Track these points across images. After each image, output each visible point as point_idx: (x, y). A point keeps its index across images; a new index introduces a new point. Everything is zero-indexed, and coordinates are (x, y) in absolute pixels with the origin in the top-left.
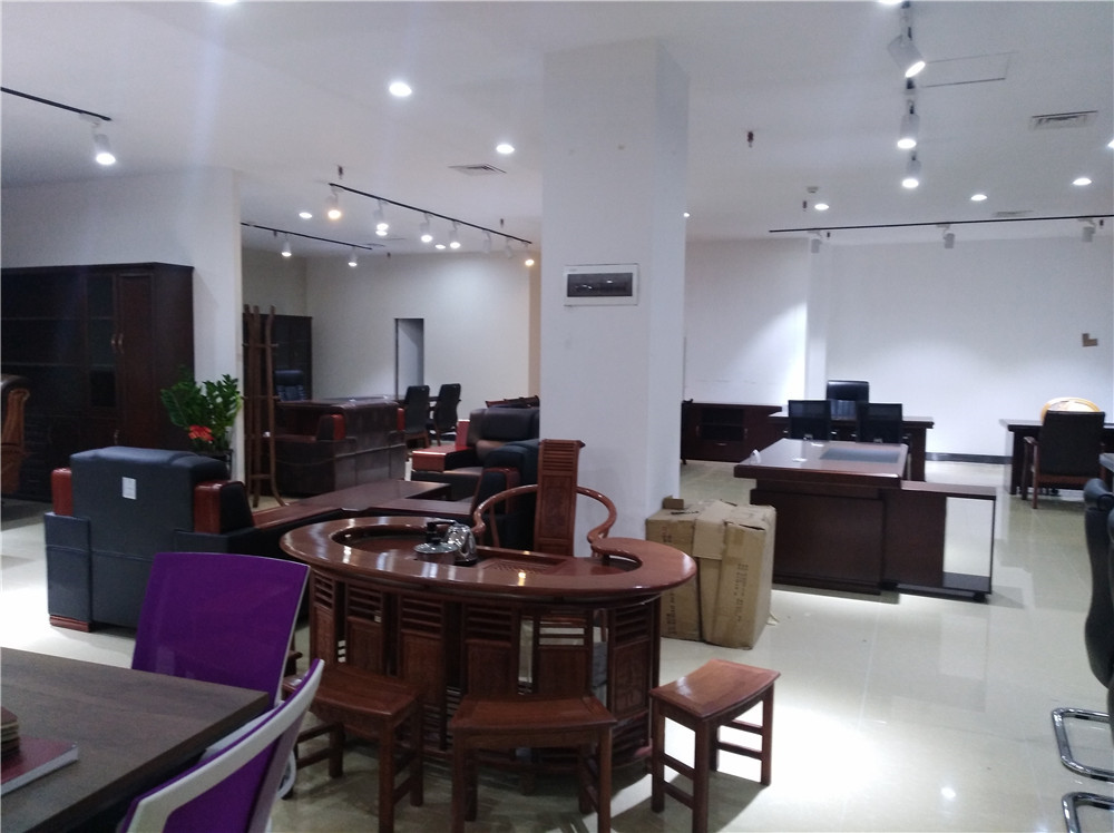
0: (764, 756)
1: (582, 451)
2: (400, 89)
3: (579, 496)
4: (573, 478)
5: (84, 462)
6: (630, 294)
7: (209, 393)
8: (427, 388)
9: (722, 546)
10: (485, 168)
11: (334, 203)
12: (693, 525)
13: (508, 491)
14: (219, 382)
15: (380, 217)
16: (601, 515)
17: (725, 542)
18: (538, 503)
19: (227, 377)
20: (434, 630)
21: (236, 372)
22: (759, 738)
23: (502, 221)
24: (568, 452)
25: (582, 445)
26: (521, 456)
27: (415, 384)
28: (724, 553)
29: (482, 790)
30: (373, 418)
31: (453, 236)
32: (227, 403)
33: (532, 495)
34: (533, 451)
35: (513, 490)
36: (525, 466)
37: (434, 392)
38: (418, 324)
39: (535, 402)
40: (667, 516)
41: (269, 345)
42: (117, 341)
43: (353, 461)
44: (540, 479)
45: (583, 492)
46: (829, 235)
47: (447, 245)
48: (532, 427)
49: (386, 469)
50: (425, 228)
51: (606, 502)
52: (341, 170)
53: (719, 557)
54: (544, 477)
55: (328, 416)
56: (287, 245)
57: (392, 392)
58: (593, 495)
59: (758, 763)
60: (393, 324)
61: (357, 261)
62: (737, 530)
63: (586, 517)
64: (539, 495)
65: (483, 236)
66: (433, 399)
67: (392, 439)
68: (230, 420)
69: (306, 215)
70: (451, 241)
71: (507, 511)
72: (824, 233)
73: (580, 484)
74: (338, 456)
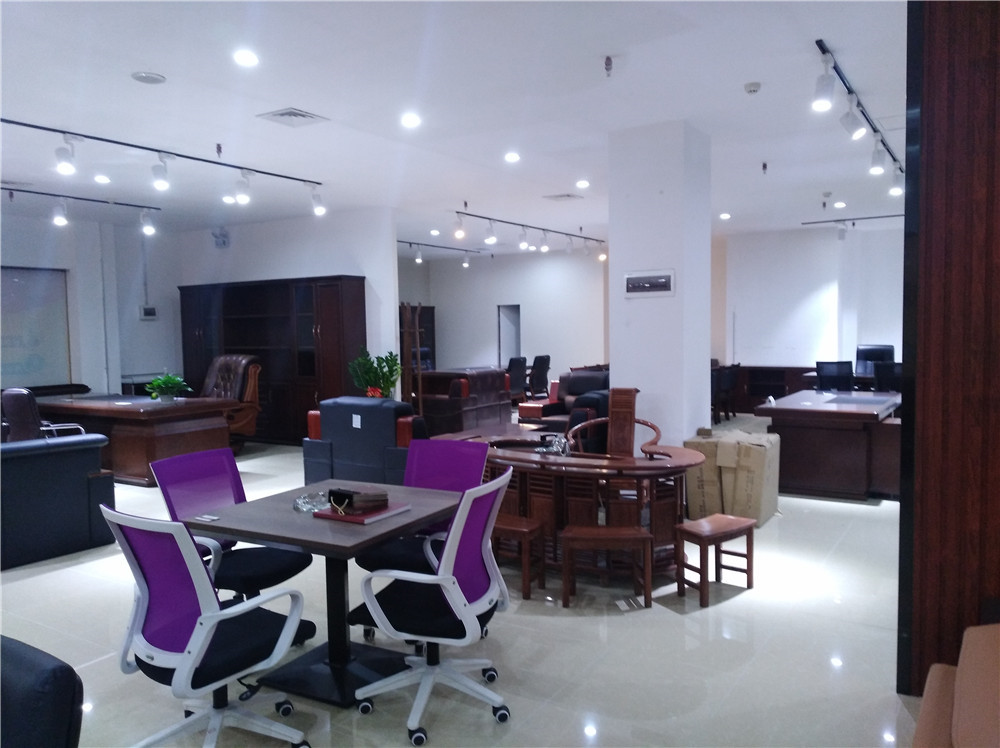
0: (749, 571)
1: (638, 396)
2: (512, 158)
3: (637, 425)
4: (632, 413)
5: (328, 407)
6: (669, 289)
7: (379, 364)
8: (525, 360)
9: (737, 458)
10: (568, 196)
11: (459, 225)
12: (716, 445)
13: (588, 422)
14: (386, 357)
15: (490, 233)
16: (651, 435)
17: (739, 455)
18: (609, 430)
19: (391, 353)
20: (549, 493)
21: (396, 351)
22: (745, 560)
23: (581, 229)
24: (628, 396)
25: (638, 391)
26: (597, 400)
27: (514, 356)
28: (738, 462)
29: (578, 585)
30: (487, 382)
31: (543, 242)
32: (391, 371)
33: (604, 425)
34: (605, 397)
35: (592, 421)
36: (600, 407)
37: (530, 362)
38: (516, 309)
39: (606, 368)
40: (700, 440)
41: (418, 331)
42: (316, 331)
43: (475, 413)
44: (610, 413)
45: (639, 422)
46: (854, 224)
47: (538, 247)
48: (605, 383)
49: (498, 419)
50: (522, 238)
51: (653, 427)
52: (466, 204)
53: (734, 465)
54: (613, 412)
55: (456, 380)
56: (420, 253)
57: (496, 363)
58: (645, 423)
59: (745, 575)
60: (496, 309)
61: (470, 263)
62: (746, 447)
63: (641, 437)
64: (610, 425)
65: (567, 239)
66: (529, 368)
67: (501, 397)
68: (393, 384)
69: (435, 233)
70: (542, 245)
71: (589, 436)
72: (849, 223)
73: (637, 417)
74: (465, 409)
